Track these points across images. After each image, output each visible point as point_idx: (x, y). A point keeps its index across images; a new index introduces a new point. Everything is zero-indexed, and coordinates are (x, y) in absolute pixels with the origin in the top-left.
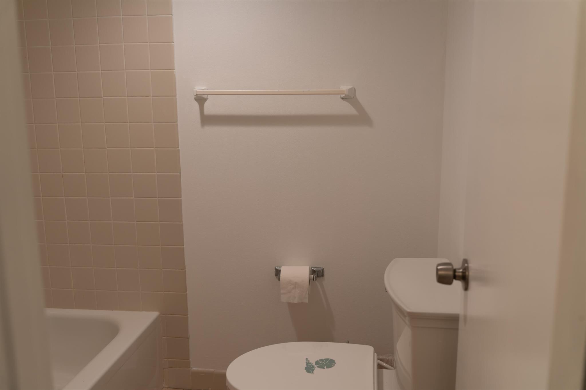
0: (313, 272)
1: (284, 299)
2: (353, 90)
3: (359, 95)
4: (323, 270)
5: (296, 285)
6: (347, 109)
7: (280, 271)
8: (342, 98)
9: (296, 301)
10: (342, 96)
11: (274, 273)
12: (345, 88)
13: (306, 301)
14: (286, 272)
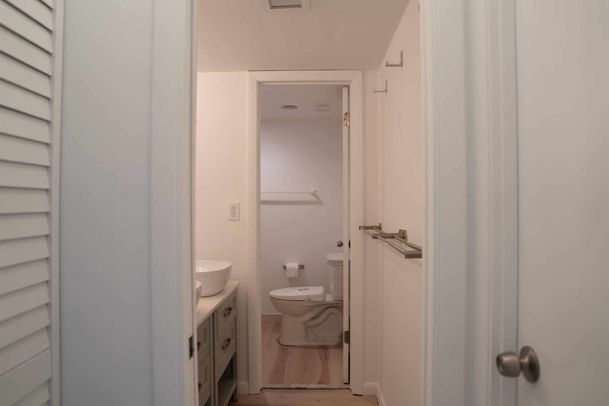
0: (299, 266)
1: (288, 276)
2: (315, 191)
3: (317, 193)
4: (304, 265)
5: (293, 270)
6: (313, 198)
7: (286, 266)
8: (311, 194)
9: (293, 276)
10: (311, 193)
11: (283, 267)
12: (312, 190)
13: (297, 276)
14: (288, 265)
